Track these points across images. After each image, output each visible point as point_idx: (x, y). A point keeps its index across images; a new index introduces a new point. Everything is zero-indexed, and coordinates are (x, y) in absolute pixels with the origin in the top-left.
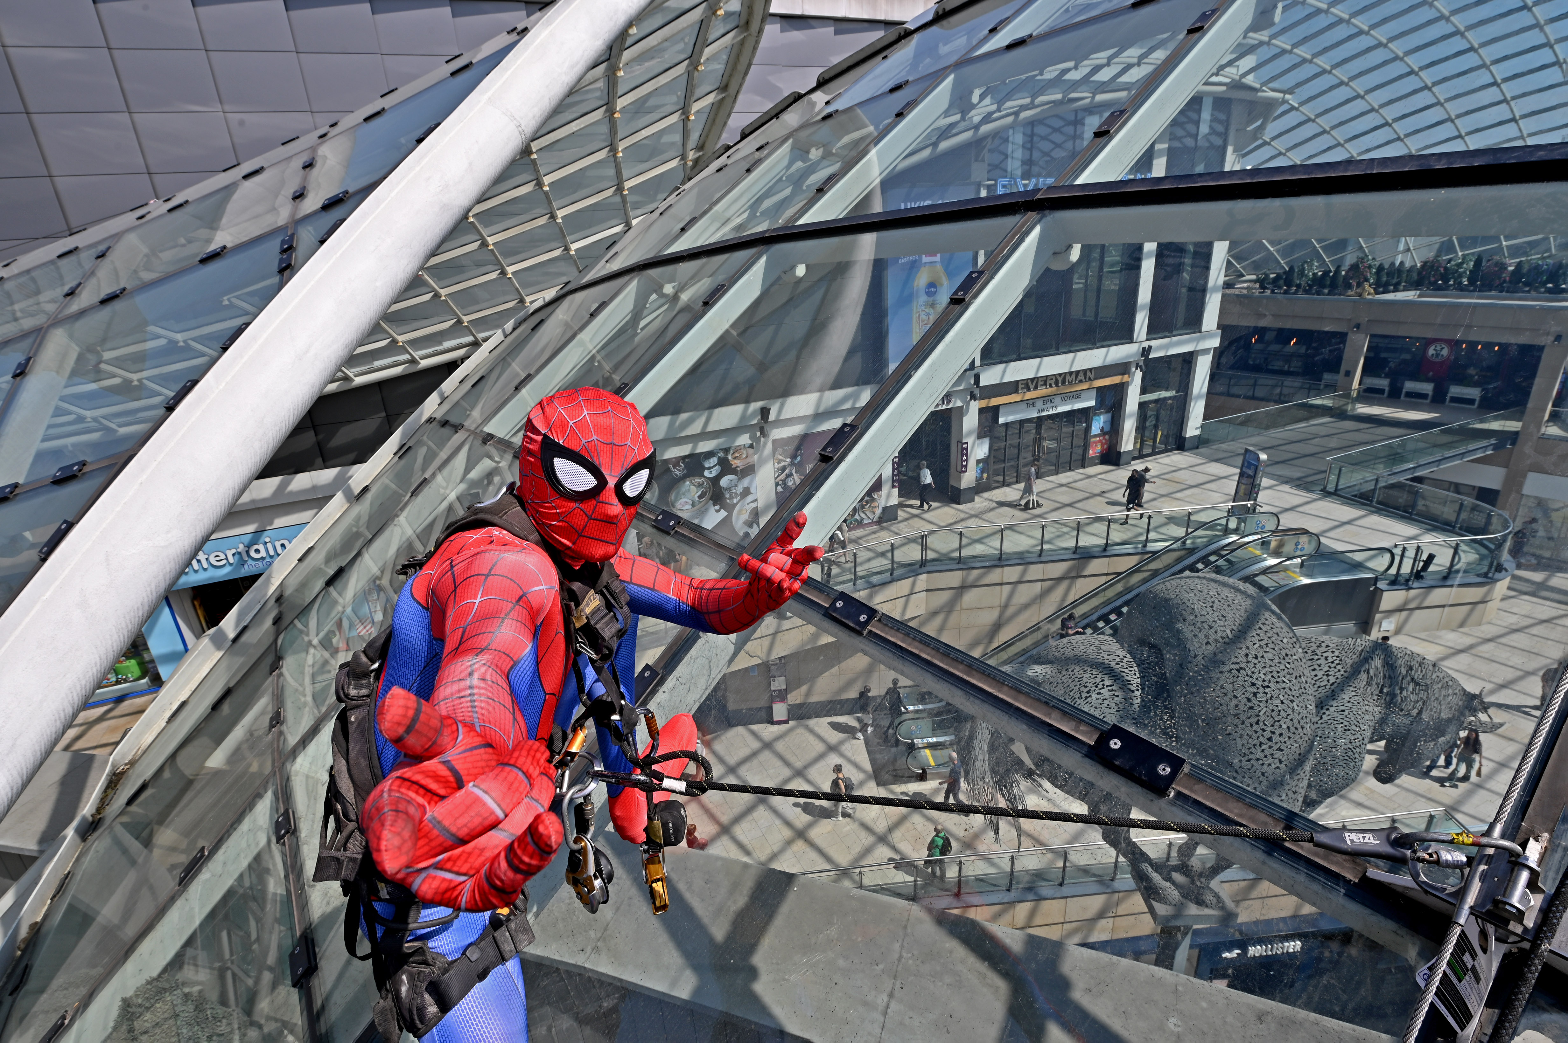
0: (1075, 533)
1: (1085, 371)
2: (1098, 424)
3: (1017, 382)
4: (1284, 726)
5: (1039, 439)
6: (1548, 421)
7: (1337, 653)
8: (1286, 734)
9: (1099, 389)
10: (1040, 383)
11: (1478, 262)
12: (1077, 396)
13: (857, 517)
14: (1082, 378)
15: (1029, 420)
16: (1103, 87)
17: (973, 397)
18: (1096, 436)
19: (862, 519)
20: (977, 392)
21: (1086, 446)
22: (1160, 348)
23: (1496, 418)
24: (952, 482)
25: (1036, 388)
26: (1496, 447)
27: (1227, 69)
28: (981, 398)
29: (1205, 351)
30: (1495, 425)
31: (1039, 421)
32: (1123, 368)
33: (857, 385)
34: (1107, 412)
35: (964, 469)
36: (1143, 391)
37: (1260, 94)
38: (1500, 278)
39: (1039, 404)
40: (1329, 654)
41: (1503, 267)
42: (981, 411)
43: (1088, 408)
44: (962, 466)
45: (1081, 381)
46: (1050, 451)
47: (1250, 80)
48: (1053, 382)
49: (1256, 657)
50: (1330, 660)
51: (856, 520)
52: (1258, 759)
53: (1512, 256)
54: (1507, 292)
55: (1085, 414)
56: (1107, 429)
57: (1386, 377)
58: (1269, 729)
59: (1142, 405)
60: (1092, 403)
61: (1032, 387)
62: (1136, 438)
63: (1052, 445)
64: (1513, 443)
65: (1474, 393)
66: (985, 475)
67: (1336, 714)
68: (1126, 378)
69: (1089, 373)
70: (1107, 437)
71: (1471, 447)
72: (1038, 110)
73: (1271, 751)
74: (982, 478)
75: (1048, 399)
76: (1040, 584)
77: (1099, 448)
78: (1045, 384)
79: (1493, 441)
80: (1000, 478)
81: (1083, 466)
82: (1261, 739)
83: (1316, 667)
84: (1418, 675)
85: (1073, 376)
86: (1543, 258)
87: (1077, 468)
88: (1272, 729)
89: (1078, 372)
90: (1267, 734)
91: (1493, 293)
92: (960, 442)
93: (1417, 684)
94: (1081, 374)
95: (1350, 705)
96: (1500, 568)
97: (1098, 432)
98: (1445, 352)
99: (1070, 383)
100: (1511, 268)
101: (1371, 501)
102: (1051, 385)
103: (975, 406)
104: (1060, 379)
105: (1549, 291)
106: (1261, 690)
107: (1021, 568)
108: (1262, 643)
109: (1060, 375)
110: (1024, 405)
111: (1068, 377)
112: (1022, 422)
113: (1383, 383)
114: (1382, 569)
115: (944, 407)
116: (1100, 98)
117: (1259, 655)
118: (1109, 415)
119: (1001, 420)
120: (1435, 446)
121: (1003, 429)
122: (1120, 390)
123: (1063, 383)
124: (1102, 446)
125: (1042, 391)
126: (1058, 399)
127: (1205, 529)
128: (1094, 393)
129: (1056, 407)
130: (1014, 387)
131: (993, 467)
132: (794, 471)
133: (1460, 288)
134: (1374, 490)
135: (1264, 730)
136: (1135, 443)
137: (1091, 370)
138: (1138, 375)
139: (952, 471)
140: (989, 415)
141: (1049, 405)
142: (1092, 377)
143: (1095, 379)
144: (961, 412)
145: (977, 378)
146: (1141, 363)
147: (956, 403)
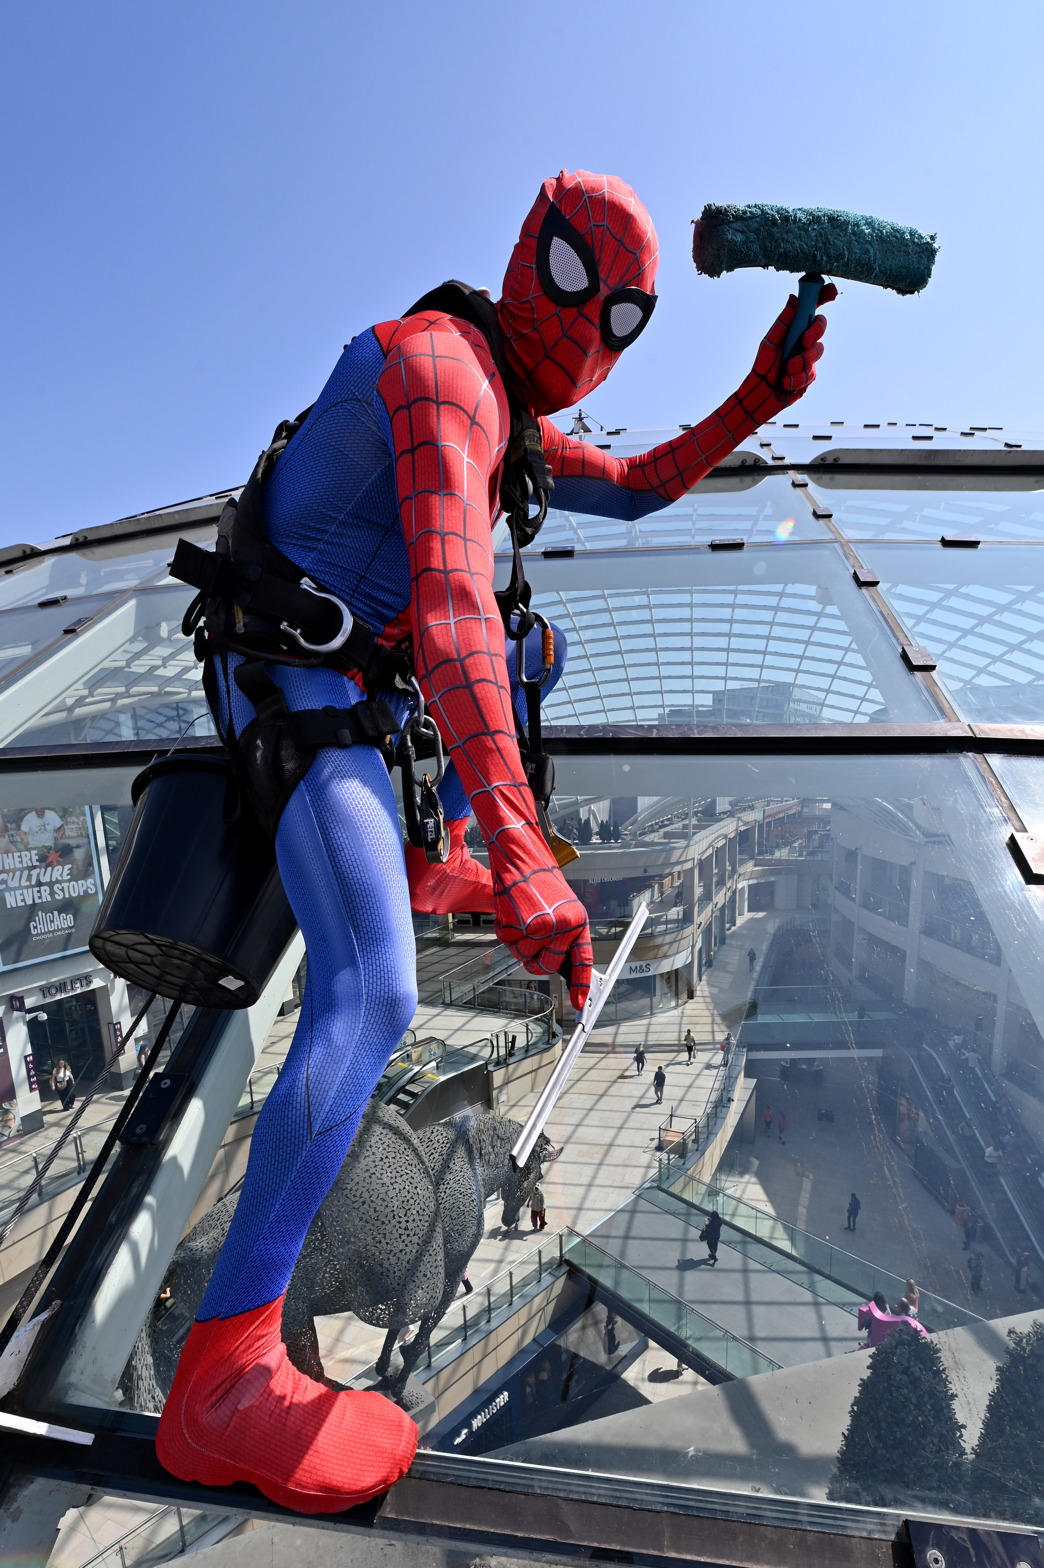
4: (415, 1212)
7: (444, 1135)
8: (417, 1218)
40: (440, 1137)
49: (382, 1159)
50: (441, 1141)
52: (401, 1251)
58: (403, 1219)
67: (455, 1185)
73: (409, 1239)
82: (400, 1231)
83: (433, 1151)
84: (501, 1132)
88: (406, 1218)
90: (403, 1225)
92: (111, 1023)
93: (502, 1139)
95: (462, 1174)
96: (554, 1035)
101: (476, 1004)
106: (391, 1187)
108: (385, 1146)
114: (488, 1056)
117: (384, 1157)
134: (477, 996)
135: (400, 1222)
147: (97, 983)
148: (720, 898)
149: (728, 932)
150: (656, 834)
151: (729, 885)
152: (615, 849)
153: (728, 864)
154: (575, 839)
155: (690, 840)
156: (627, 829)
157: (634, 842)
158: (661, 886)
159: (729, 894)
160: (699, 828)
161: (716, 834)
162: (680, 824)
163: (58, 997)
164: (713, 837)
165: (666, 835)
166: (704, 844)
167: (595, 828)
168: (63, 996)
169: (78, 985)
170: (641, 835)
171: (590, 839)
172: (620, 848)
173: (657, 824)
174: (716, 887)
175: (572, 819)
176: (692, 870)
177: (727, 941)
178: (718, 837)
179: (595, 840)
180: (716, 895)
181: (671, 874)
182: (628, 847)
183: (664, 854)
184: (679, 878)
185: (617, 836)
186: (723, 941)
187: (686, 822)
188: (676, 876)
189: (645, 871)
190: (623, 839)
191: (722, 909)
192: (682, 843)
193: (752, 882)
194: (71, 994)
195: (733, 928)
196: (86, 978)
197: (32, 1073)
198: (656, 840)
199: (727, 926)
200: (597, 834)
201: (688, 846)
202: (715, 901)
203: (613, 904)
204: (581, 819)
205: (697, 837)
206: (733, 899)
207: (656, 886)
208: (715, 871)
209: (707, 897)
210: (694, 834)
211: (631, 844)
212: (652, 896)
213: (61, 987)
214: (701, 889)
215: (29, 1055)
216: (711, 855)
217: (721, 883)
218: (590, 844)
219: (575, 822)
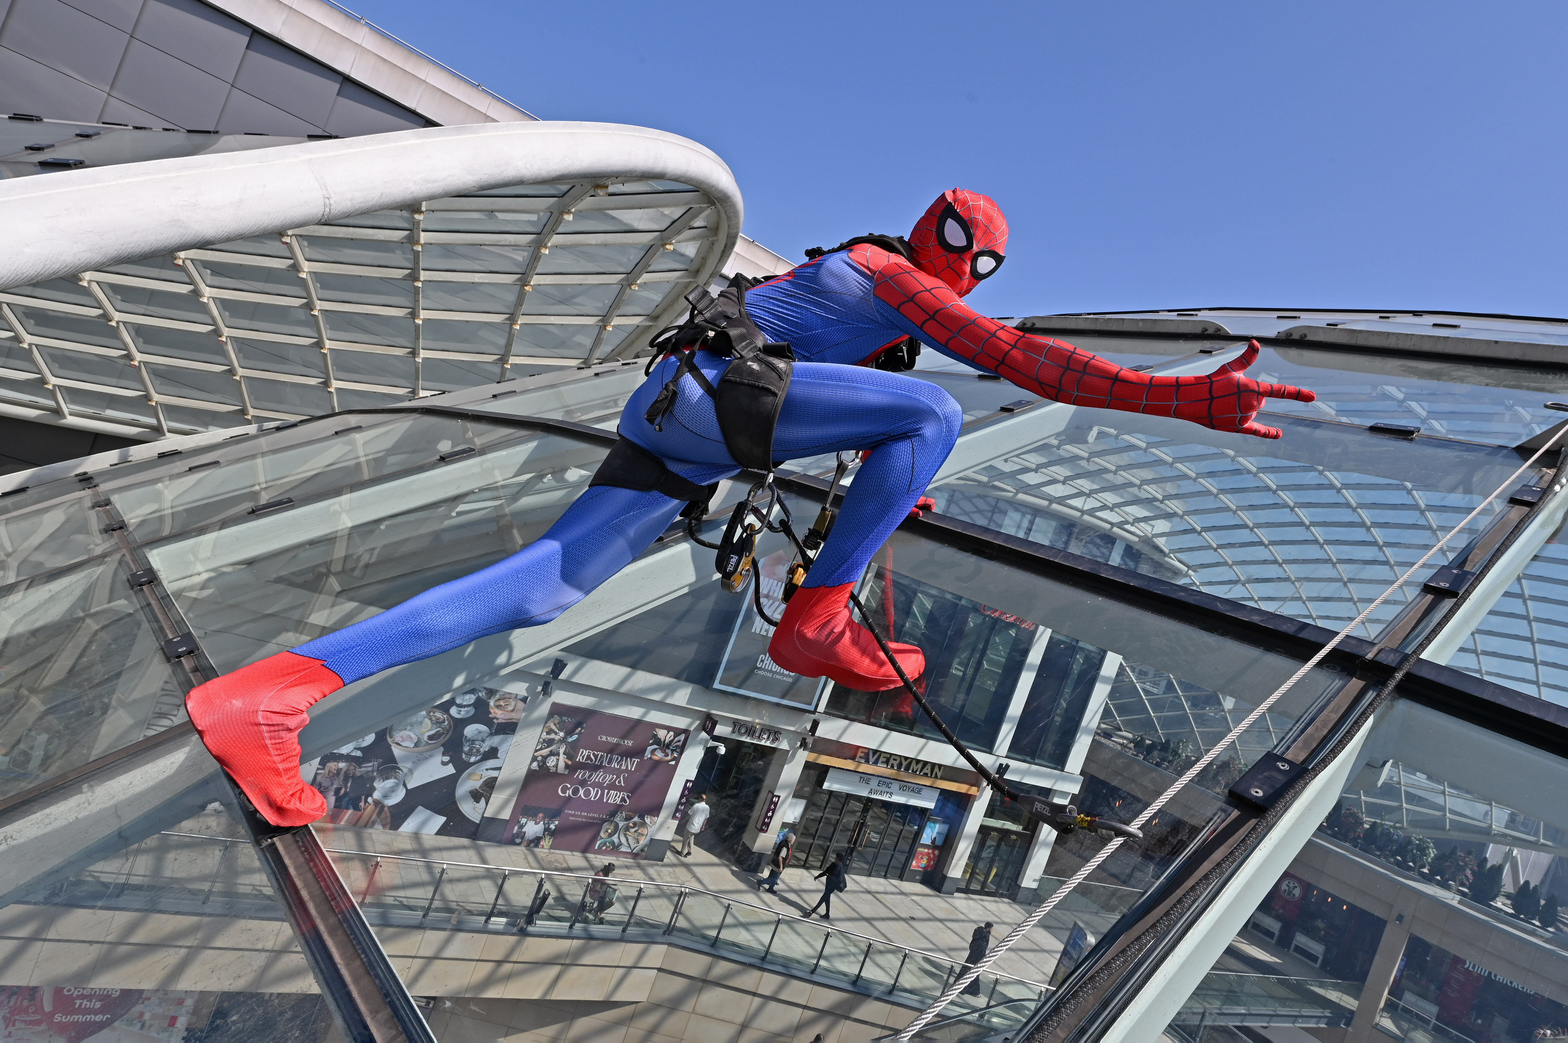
0: (862, 958)
1: (933, 765)
2: (931, 833)
3: (859, 747)
5: (861, 826)
6: (1383, 1010)
9: (943, 792)
10: (882, 759)
12: (917, 790)
13: (615, 838)
14: (929, 772)
15: (858, 798)
16: (1027, 489)
17: (804, 745)
18: (925, 846)
19: (620, 844)
20: (810, 740)
21: (911, 854)
22: (1017, 771)
23: (1335, 987)
24: (746, 838)
25: (876, 763)
26: (1331, 1022)
27: (1142, 524)
28: (812, 750)
29: (1064, 793)
30: (1333, 995)
31: (868, 803)
32: (973, 778)
33: (677, 677)
34: (944, 822)
35: (764, 827)
36: (990, 813)
37: (1167, 559)
38: (1355, 831)
39: (874, 782)
41: (1360, 823)
42: (808, 765)
43: (926, 810)
44: (764, 823)
45: (926, 775)
46: (871, 844)
47: (1161, 542)
48: (896, 763)
51: (613, 843)
53: (1370, 814)
54: (1360, 849)
55: (921, 816)
56: (939, 842)
59: (984, 830)
60: (931, 805)
61: (872, 760)
62: (967, 865)
63: (875, 838)
64: (1348, 1024)
65: (1317, 949)
68: (973, 791)
69: (936, 769)
70: (937, 852)
71: (1306, 1012)
75: (885, 781)
76: (800, 1010)
77: (924, 862)
78: (887, 762)
79: (1327, 1013)
80: (803, 856)
81: (901, 878)
85: (920, 766)
86: (1396, 828)
87: (894, 877)
89: (926, 763)
91: (1347, 844)
92: (771, 792)
94: (929, 767)
97: (929, 842)
98: (1297, 892)
99: (914, 772)
100: (1367, 826)
101: (1194, 1039)
102: (892, 767)
103: (803, 756)
104: (905, 763)
105: (1397, 863)
107: (779, 979)
109: (906, 758)
110: (856, 777)
111: (914, 764)
112: (849, 797)
115: (768, 744)
116: (1021, 496)
118: (945, 828)
119: (826, 786)
120: (1273, 997)
121: (825, 797)
122: (963, 802)
123: (907, 769)
124: (929, 860)
125: (881, 769)
126: (896, 786)
127: (1008, 1008)
128: (936, 794)
129: (891, 794)
130: (851, 752)
132: (562, 751)
134: (1199, 1026)
136: (965, 872)
137: (940, 766)
138: (988, 793)
139: (751, 824)
140: (813, 773)
141: (884, 788)
142: (939, 775)
143: (942, 778)
144: (785, 757)
145: (815, 724)
146: (994, 780)
152: (1534, 936)
154: (1463, 885)
163: (744, 739)
167: (1508, 886)
168: (748, 740)
169: (765, 736)
171: (1493, 899)
172: (1547, 941)
175: (1469, 853)
179: (1502, 904)
185: (1549, 918)
190: (1559, 929)
194: (755, 742)
196: (776, 732)
197: (684, 800)
200: (1508, 896)
204: (1486, 860)
213: (750, 730)
215: (690, 781)
218: (1490, 906)
219: (1472, 861)
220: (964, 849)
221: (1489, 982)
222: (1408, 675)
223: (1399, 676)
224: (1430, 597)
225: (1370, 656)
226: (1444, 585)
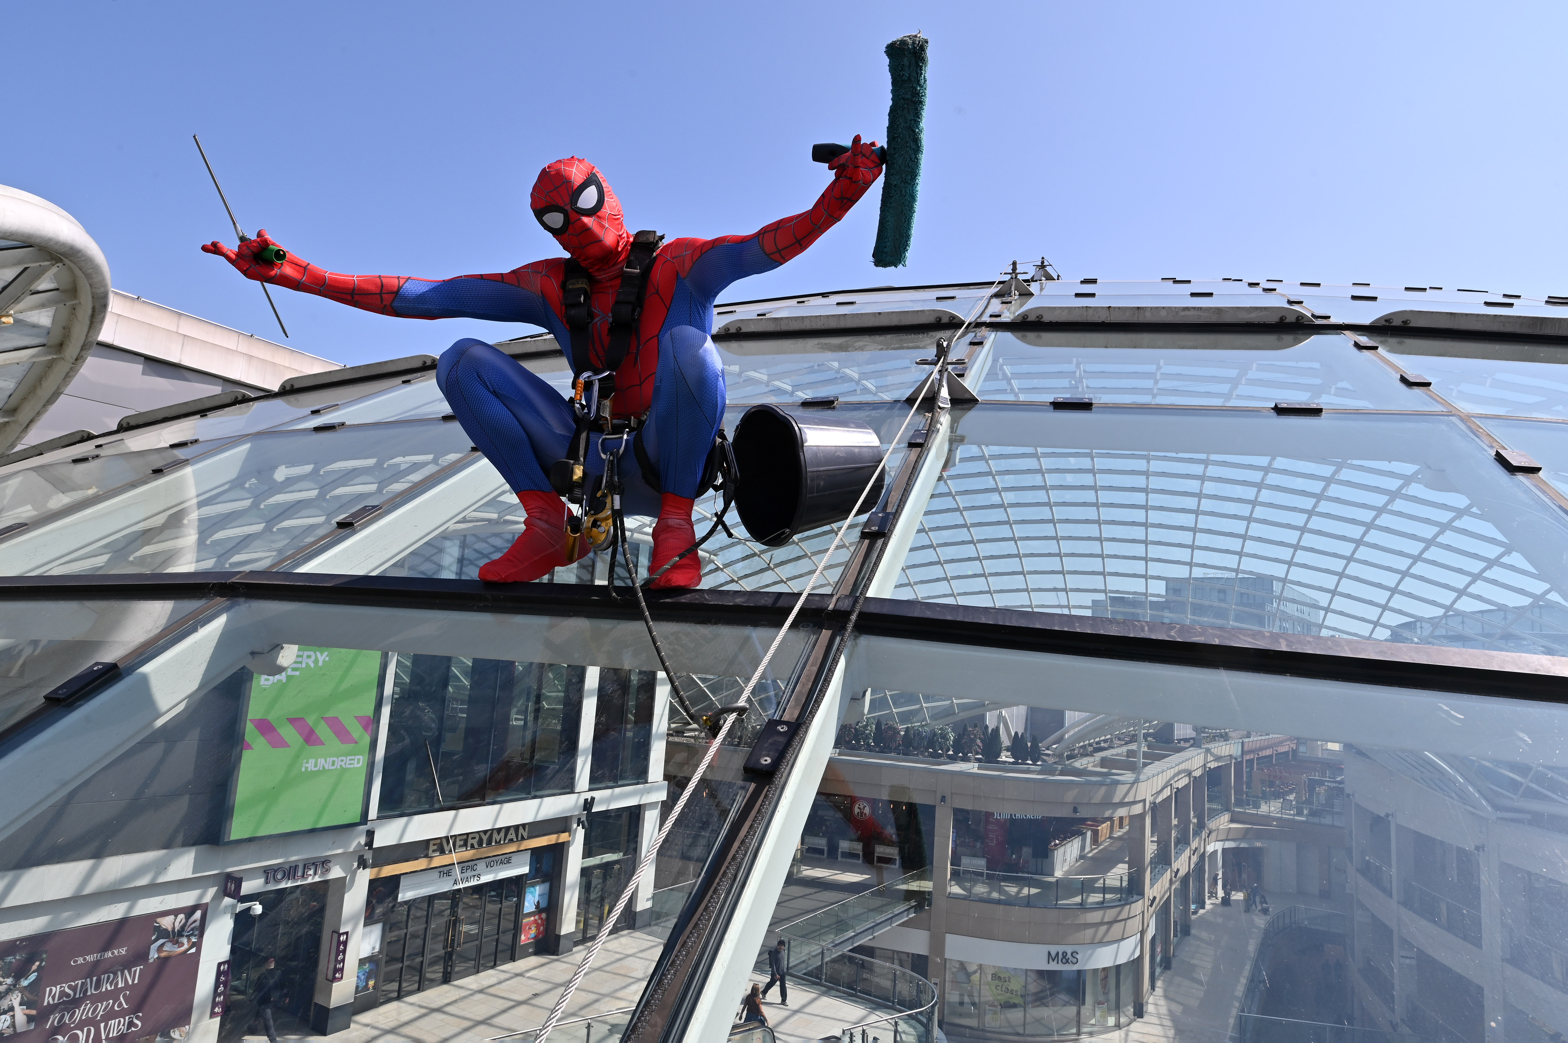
1: (517, 827)
2: (532, 898)
3: (428, 841)
5: (454, 923)
6: (950, 880)
9: (535, 852)
10: (459, 843)
11: (878, 725)
12: (506, 860)
14: (514, 836)
15: (443, 896)
17: (363, 864)
18: (530, 915)
20: (369, 856)
21: (517, 929)
22: (602, 801)
23: (913, 877)
24: (319, 999)
25: (452, 850)
26: (917, 909)
28: (373, 866)
29: (652, 805)
30: (913, 886)
31: (454, 896)
32: (561, 824)
34: (543, 882)
35: (338, 975)
36: (588, 852)
38: (895, 741)
39: (456, 871)
41: (896, 732)
42: (373, 884)
43: (521, 876)
44: (336, 971)
45: (511, 840)
46: (469, 937)
48: (475, 842)
53: (902, 722)
54: (904, 754)
55: (517, 885)
56: (543, 905)
57: (823, 836)
59: (586, 873)
60: (525, 870)
61: (447, 848)
62: (578, 915)
63: (473, 929)
64: (929, 905)
65: (894, 852)
66: (371, 983)
68: (564, 837)
69: (521, 830)
70: (544, 916)
71: (898, 910)
72: (471, 525)
74: (366, 987)
75: (468, 865)
77: (533, 932)
78: (465, 844)
79: (913, 903)
80: (395, 986)
81: (513, 959)
85: (502, 834)
86: (923, 726)
87: (504, 962)
89: (508, 829)
91: (893, 754)
92: (336, 931)
94: (512, 831)
97: (533, 909)
98: (867, 811)
99: (498, 843)
100: (902, 733)
101: (820, 979)
102: (472, 846)
103: (364, 877)
104: (485, 838)
105: (931, 755)
109: (485, 832)
110: (435, 874)
111: (495, 835)
112: (430, 899)
113: (821, 842)
115: (317, 879)
118: (546, 887)
119: (401, 897)
120: (871, 910)
121: (404, 910)
122: (558, 852)
123: (489, 843)
124: (538, 928)
125: (460, 854)
126: (481, 866)
128: (527, 856)
129: (479, 876)
130: (420, 849)
131: (384, 969)
132: (16, 1002)
133: (869, 748)
134: (822, 966)
136: (578, 922)
137: (524, 825)
138: (580, 833)
139: (320, 978)
140: (383, 890)
141: (469, 873)
142: (525, 835)
143: (529, 838)
144: (341, 885)
145: (370, 834)
146: (584, 819)
147: (336, 872)
148: (1182, 863)
149: (1193, 917)
150: (1091, 759)
151: (1194, 845)
152: (1031, 773)
153: (1192, 813)
154: (977, 753)
155: (1139, 774)
156: (1050, 749)
157: (1060, 767)
158: (1095, 834)
159: (1194, 859)
160: (1153, 757)
161: (1176, 769)
162: (1124, 749)
163: (283, 885)
164: (1171, 772)
165: (1104, 762)
166: (1160, 781)
167: (1006, 741)
168: (290, 884)
169: (311, 872)
170: (1069, 757)
171: (999, 755)
172: (1039, 773)
173: (1090, 745)
174: (1176, 846)
175: (976, 726)
176: (1142, 816)
177: (1193, 931)
178: (1179, 773)
179: (1005, 757)
180: (1177, 858)
181: (1110, 819)
182: (1052, 772)
183: (1103, 790)
184: (1121, 826)
185: (1035, 755)
186: (1185, 930)
187: (1133, 747)
188: (1116, 823)
189: (1075, 810)
190: (1044, 761)
191: (1185, 880)
192: (1129, 776)
193: (1230, 845)
194: (299, 883)
195: (1201, 911)
196: (323, 863)
197: (221, 988)
198: (1090, 768)
199: (1193, 907)
200: (1008, 750)
201: (1136, 781)
202: (1175, 866)
203: (1026, 851)
204: (987, 727)
205: (1149, 770)
206: (1199, 867)
207: (1089, 834)
208: (1175, 822)
209: (1163, 859)
210: (1145, 765)
211: (1056, 769)
212: (1083, 848)
213: (290, 872)
214: (1154, 847)
215: (224, 963)
216: (1169, 798)
217: (1183, 841)
218: (998, 762)
219: (979, 731)
220: (571, 900)
221: (1013, 821)
222: (861, 615)
223: (854, 617)
224: (867, 542)
225: (831, 607)
226: (874, 528)
